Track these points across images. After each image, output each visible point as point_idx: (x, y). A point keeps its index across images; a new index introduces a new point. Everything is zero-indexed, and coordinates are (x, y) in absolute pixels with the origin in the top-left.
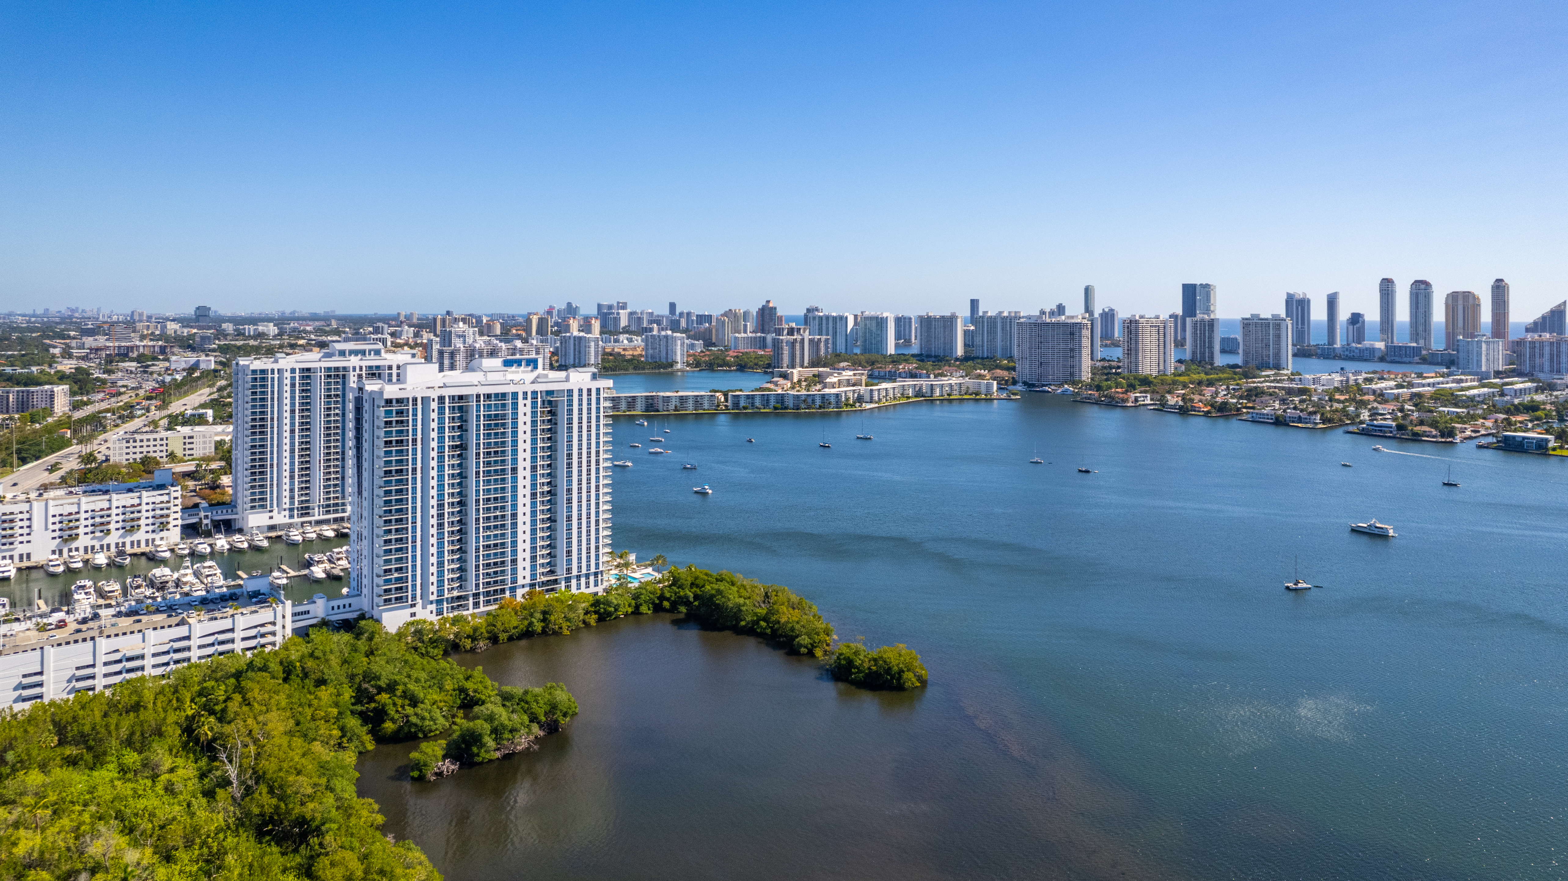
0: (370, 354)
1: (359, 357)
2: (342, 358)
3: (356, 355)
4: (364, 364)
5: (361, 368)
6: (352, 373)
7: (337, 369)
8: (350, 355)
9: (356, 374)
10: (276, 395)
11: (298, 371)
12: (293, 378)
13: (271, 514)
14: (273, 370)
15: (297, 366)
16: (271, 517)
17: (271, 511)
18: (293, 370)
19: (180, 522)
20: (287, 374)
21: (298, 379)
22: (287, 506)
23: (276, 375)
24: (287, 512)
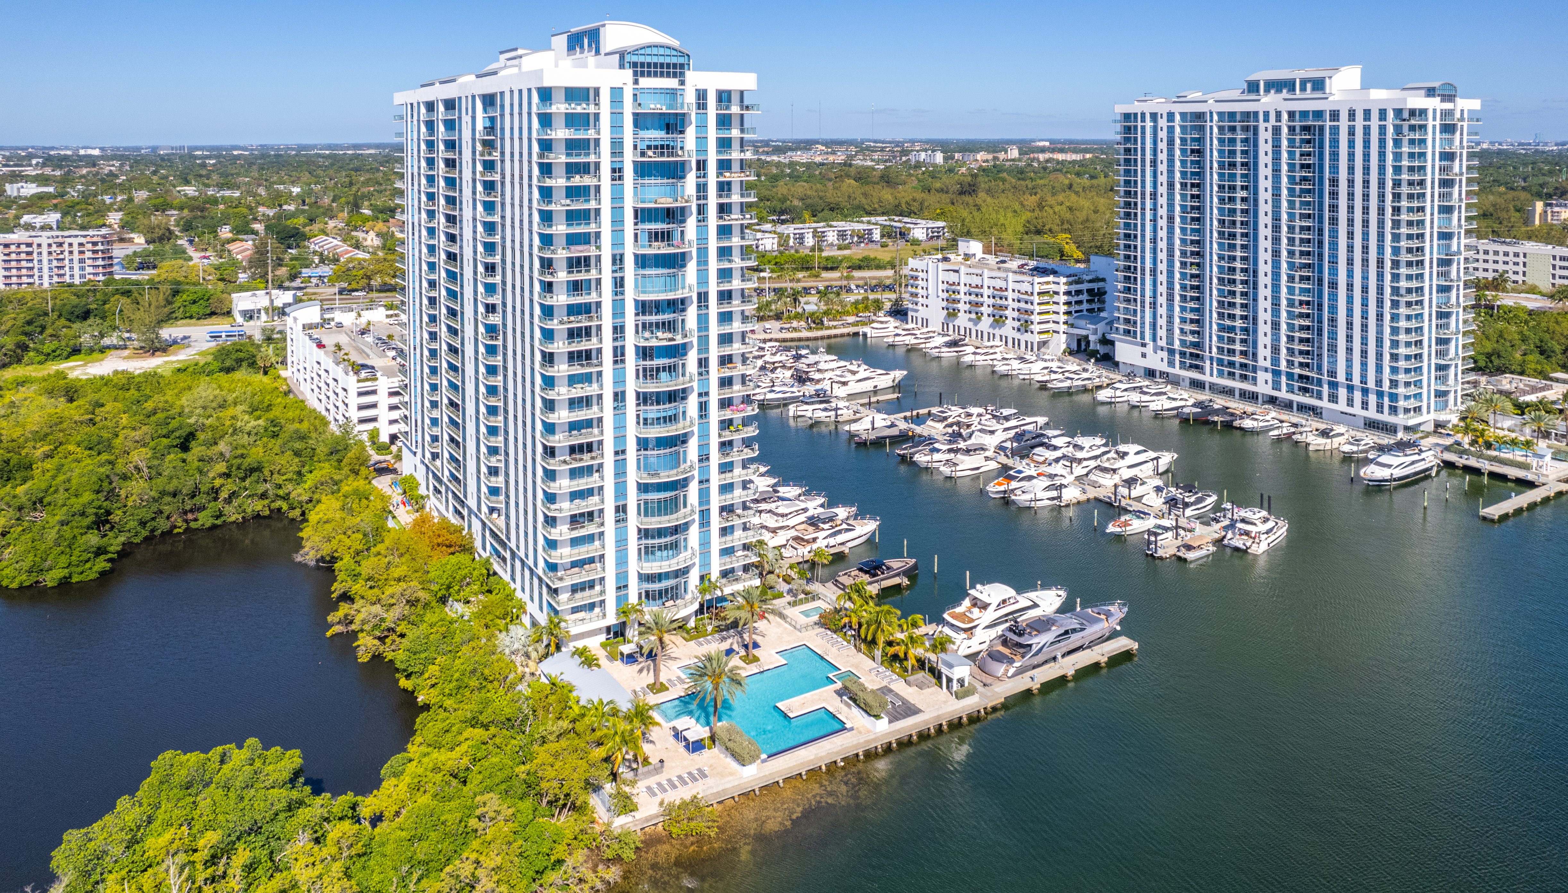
0: (1303, 89)
1: (1285, 93)
2: (1253, 97)
3: (1279, 91)
4: (1286, 107)
5: (1278, 115)
6: (1262, 125)
7: (1247, 115)
8: (1267, 91)
9: (1269, 126)
10: (1148, 156)
11: (1178, 117)
12: (1171, 130)
13: (1143, 350)
14: (1143, 115)
15: (1177, 109)
16: (1144, 355)
17: (1144, 345)
18: (1171, 116)
19: (1063, 328)
20: (1163, 123)
21: (1178, 130)
22: (1163, 343)
23: (1149, 124)
24: (1165, 354)
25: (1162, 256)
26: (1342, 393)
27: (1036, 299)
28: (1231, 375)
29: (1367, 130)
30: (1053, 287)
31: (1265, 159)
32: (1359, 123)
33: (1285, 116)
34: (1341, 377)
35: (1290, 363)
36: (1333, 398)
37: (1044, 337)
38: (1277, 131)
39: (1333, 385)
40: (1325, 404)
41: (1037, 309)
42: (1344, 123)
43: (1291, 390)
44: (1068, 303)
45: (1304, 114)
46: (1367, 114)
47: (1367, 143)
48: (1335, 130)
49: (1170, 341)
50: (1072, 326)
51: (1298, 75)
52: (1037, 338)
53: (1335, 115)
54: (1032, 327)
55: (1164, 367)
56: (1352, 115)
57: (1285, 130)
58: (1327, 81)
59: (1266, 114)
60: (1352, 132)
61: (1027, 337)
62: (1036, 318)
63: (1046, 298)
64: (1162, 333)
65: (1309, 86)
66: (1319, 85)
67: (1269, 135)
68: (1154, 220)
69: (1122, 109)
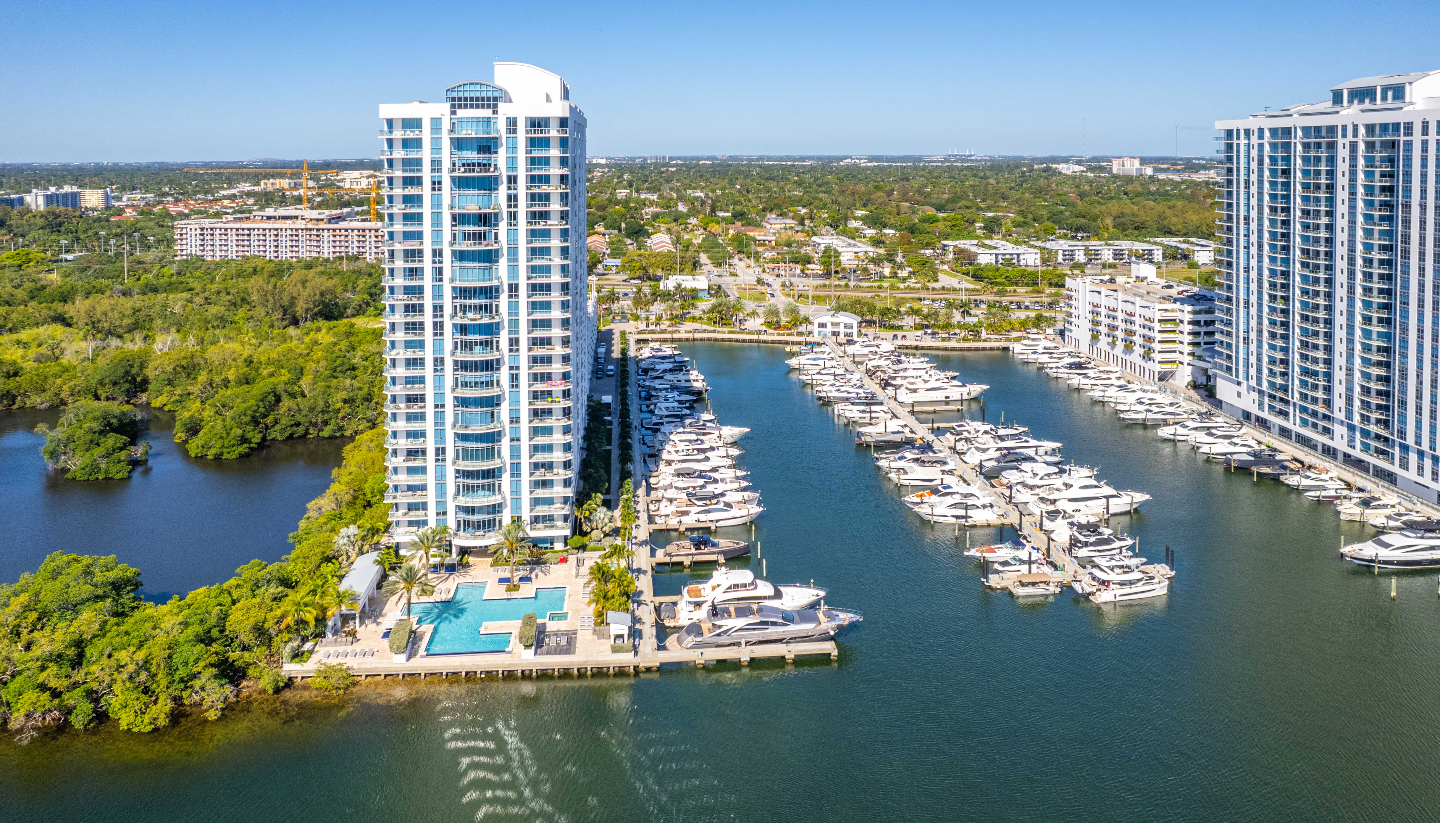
0: (1384, 98)
1: (1365, 104)
2: (1336, 108)
3: (1361, 101)
4: (1365, 120)
5: (1356, 128)
6: (1340, 141)
7: (1325, 130)
8: (1349, 101)
9: (1347, 141)
10: (1242, 178)
11: (1267, 134)
12: (1261, 147)
13: (1238, 388)
14: (1238, 131)
15: (1268, 124)
16: (1239, 395)
17: (1239, 384)
18: (1261, 133)
19: (1187, 359)
20: (1255, 140)
21: (1267, 148)
22: (1253, 383)
23: (1243, 141)
24: (1256, 396)
25: (1253, 287)
26: (1413, 457)
27: (1157, 326)
28: (1314, 426)
30: (1178, 315)
31: (1342, 181)
32: (1432, 137)
33: (1362, 131)
34: (1410, 440)
35: (1365, 419)
36: (1404, 465)
37: (1167, 367)
38: (1354, 146)
39: (1405, 448)
40: (1395, 468)
41: (1159, 337)
42: (1417, 138)
43: (1366, 448)
44: (1196, 334)
45: (1384, 127)
48: (1409, 147)
49: (1260, 382)
50: (1200, 358)
51: (1378, 81)
52: (1158, 368)
53: (1409, 128)
54: (1153, 355)
55: (1255, 410)
56: (1426, 127)
57: (1362, 147)
58: (1408, 87)
59: (1344, 128)
60: (1425, 148)
61: (1149, 365)
62: (1157, 346)
63: (1169, 326)
64: (1253, 372)
65: (1390, 94)
66: (1399, 92)
67: (1346, 153)
68: (1247, 248)
69: (1222, 125)
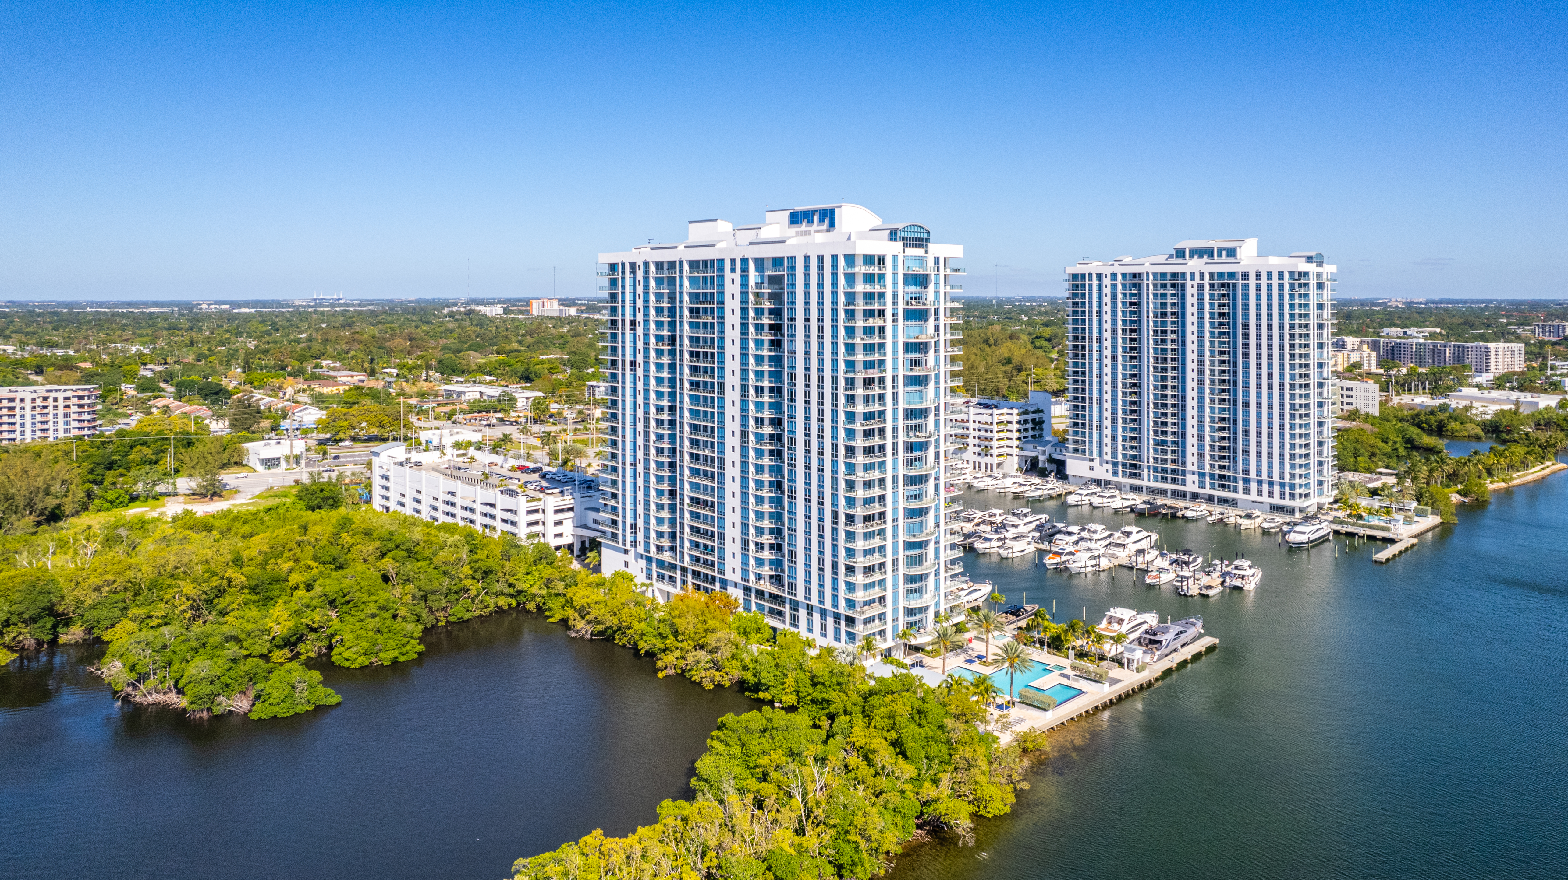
0: (1220, 255)
1: (1205, 259)
2: (1180, 261)
3: (1201, 256)
4: (1207, 269)
5: (1202, 275)
6: (1189, 283)
7: (1174, 275)
8: (1191, 256)
9: (1195, 283)
10: (1095, 309)
11: (1120, 277)
12: (1114, 286)
13: (1091, 464)
14: (1090, 275)
15: (1119, 270)
16: (1092, 469)
17: (1091, 460)
18: (1114, 276)
19: (1015, 451)
20: (1107, 281)
21: (1120, 287)
22: (1108, 457)
23: (1095, 282)
24: (1109, 466)
25: (1107, 388)
26: (1254, 486)
27: (995, 428)
28: (1164, 479)
29: (1270, 287)
30: (1008, 418)
31: (1191, 310)
32: (1264, 281)
33: (1207, 276)
34: (1253, 474)
35: (1212, 466)
36: (1247, 491)
37: (1001, 458)
38: (1201, 287)
39: (1247, 481)
40: (1240, 496)
41: (996, 435)
42: (1252, 282)
43: (1213, 487)
44: (1019, 431)
45: (1221, 275)
46: (1270, 275)
47: (1270, 297)
48: (1246, 287)
49: (1114, 454)
50: (1022, 449)
51: (1215, 244)
52: (995, 460)
53: (1245, 276)
54: (992, 451)
55: (1109, 477)
56: (1258, 276)
57: (1207, 287)
58: (1238, 249)
59: (1192, 275)
60: (1258, 288)
61: (988, 459)
62: (995, 443)
63: (1002, 427)
64: (1107, 449)
65: (1224, 253)
66: (1231, 252)
67: (1195, 291)
68: (1100, 359)
69: (1071, 270)
